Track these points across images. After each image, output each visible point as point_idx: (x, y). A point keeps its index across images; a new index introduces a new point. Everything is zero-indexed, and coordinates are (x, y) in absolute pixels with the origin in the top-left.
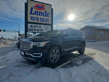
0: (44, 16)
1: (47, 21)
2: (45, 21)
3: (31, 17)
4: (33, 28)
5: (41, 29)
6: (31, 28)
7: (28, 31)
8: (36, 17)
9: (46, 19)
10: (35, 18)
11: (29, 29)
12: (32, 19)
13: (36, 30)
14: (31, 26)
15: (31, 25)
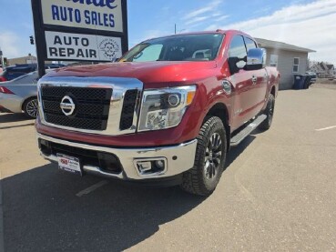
0: (96, 5)
1: (108, 22)
2: (102, 22)
3: (53, 7)
4: (63, 46)
5: (88, 48)
6: (58, 46)
7: (49, 57)
8: (70, 10)
9: (105, 15)
10: (68, 12)
11: (50, 49)
12: (57, 14)
13: (73, 53)
14: (57, 40)
15: (57, 37)
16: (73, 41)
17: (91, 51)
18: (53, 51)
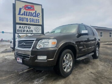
0: (33, 17)
1: (37, 22)
3: (19, 17)
4: (22, 29)
5: (30, 29)
6: (20, 29)
7: (17, 32)
8: (25, 18)
9: (36, 20)
10: (24, 19)
11: (18, 30)
12: (21, 19)
13: (25, 31)
14: (20, 27)
15: (20, 26)
16: (25, 27)
17: (31, 30)
18: (18, 31)
